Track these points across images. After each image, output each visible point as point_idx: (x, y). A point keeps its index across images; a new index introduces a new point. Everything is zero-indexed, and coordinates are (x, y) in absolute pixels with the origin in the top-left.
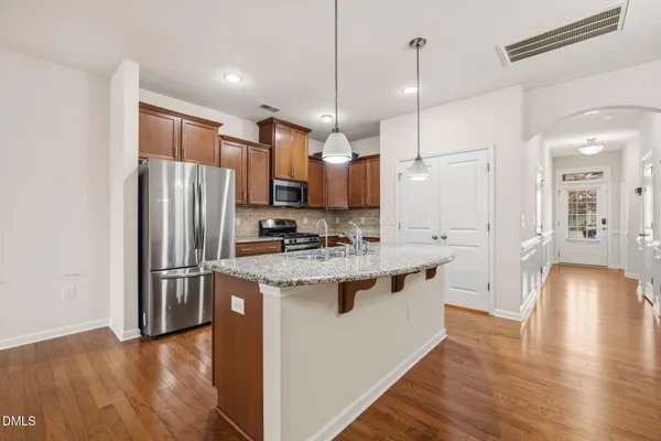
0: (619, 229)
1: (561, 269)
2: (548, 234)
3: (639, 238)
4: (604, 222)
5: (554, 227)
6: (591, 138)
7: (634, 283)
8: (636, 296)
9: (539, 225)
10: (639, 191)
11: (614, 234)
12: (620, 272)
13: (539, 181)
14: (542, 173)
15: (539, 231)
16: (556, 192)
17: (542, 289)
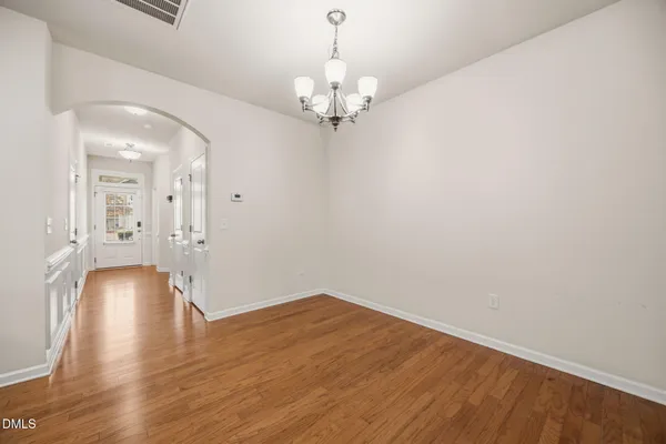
0: (151, 230)
1: (98, 276)
2: (82, 240)
3: (170, 238)
4: (139, 224)
5: (89, 231)
6: (130, 142)
7: (166, 276)
8: (168, 288)
9: (72, 230)
10: (170, 198)
11: (147, 235)
12: (153, 267)
13: (73, 178)
14: (76, 166)
15: (72, 237)
16: (91, 194)
17: (77, 307)
